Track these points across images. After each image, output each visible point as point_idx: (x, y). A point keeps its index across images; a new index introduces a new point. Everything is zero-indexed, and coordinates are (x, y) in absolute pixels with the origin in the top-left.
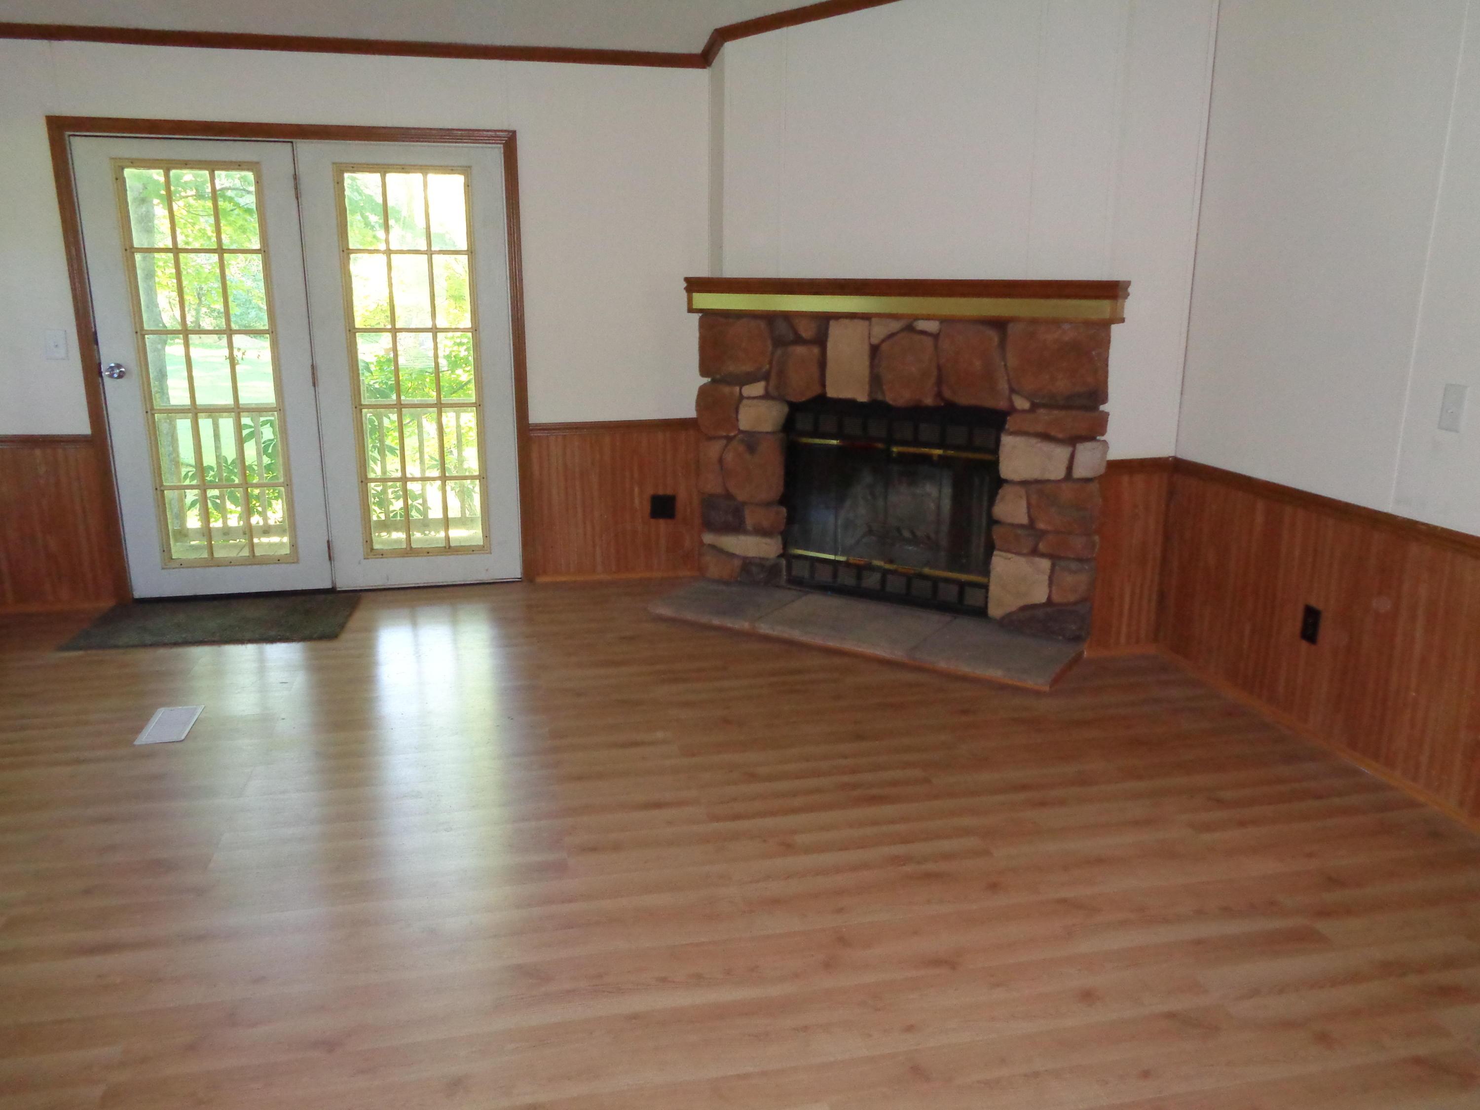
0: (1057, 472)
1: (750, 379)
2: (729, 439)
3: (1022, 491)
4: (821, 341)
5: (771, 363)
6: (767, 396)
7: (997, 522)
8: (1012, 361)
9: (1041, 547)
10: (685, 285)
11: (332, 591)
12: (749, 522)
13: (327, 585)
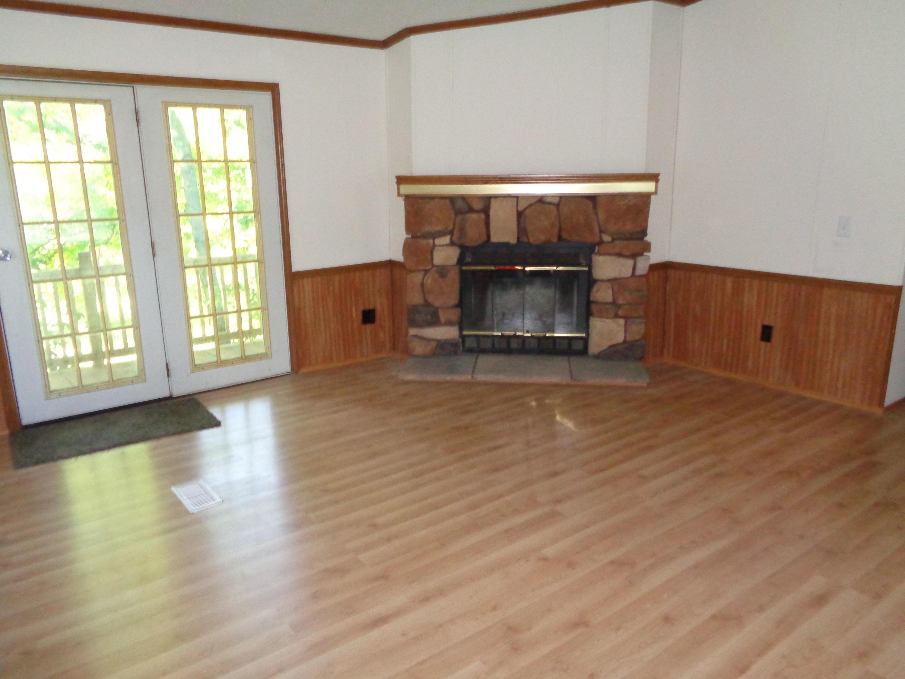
0: (627, 273)
1: (441, 234)
2: (426, 272)
3: (609, 285)
4: (486, 211)
5: (454, 224)
6: (452, 243)
7: (593, 302)
8: (602, 215)
9: (620, 313)
10: (396, 180)
11: (170, 398)
12: (443, 319)
13: (167, 394)
